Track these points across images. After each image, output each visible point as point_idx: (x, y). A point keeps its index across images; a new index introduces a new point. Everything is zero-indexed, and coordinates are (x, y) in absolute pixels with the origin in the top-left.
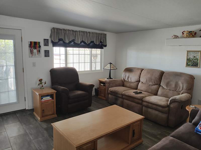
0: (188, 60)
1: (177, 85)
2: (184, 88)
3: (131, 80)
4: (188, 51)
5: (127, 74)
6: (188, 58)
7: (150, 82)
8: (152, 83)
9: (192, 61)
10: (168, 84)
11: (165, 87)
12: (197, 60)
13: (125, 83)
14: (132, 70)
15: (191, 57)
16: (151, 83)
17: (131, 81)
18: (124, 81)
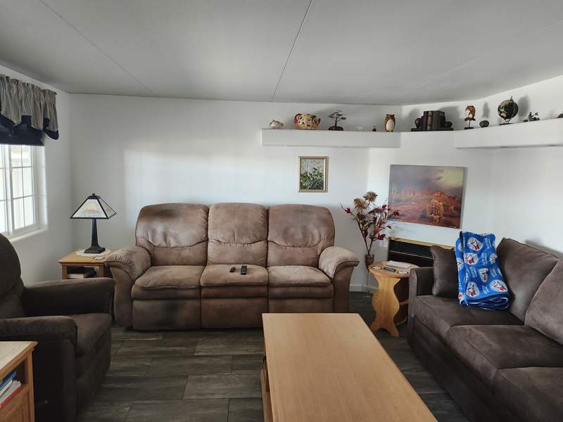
0: (303, 176)
1: (305, 233)
2: (322, 237)
3: (178, 242)
4: (301, 158)
5: (159, 227)
6: (303, 172)
7: (242, 238)
8: (249, 237)
9: (312, 179)
10: (286, 234)
11: (282, 243)
12: (321, 175)
13: (160, 255)
14: (170, 210)
15: (309, 170)
16: (246, 240)
17: (179, 245)
18: (154, 250)
